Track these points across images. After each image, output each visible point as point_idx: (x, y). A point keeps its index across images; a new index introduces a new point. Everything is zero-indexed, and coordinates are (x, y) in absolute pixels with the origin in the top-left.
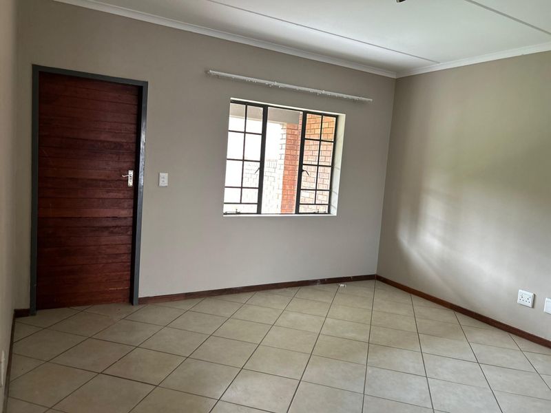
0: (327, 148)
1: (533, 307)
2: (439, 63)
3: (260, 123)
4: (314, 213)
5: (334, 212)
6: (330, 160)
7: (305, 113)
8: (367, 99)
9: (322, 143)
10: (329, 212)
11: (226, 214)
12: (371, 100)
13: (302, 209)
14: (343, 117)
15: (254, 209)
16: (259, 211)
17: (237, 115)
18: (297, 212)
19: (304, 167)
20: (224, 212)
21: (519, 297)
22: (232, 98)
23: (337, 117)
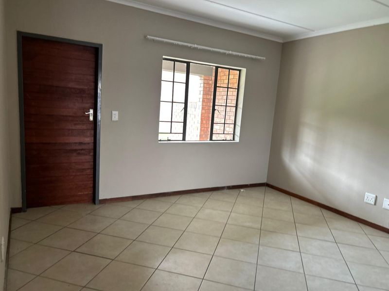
0: (233, 93)
1: (375, 204)
2: (313, 31)
3: (184, 75)
4: (223, 140)
5: (237, 139)
6: (235, 102)
7: (217, 68)
8: (262, 58)
9: (229, 89)
10: (234, 139)
11: (160, 141)
12: (265, 58)
13: (214, 138)
14: (244, 71)
15: (180, 137)
16: (184, 139)
17: (168, 69)
18: (211, 139)
19: (216, 107)
20: (159, 139)
21: (366, 197)
22: (164, 57)
23: (240, 71)
